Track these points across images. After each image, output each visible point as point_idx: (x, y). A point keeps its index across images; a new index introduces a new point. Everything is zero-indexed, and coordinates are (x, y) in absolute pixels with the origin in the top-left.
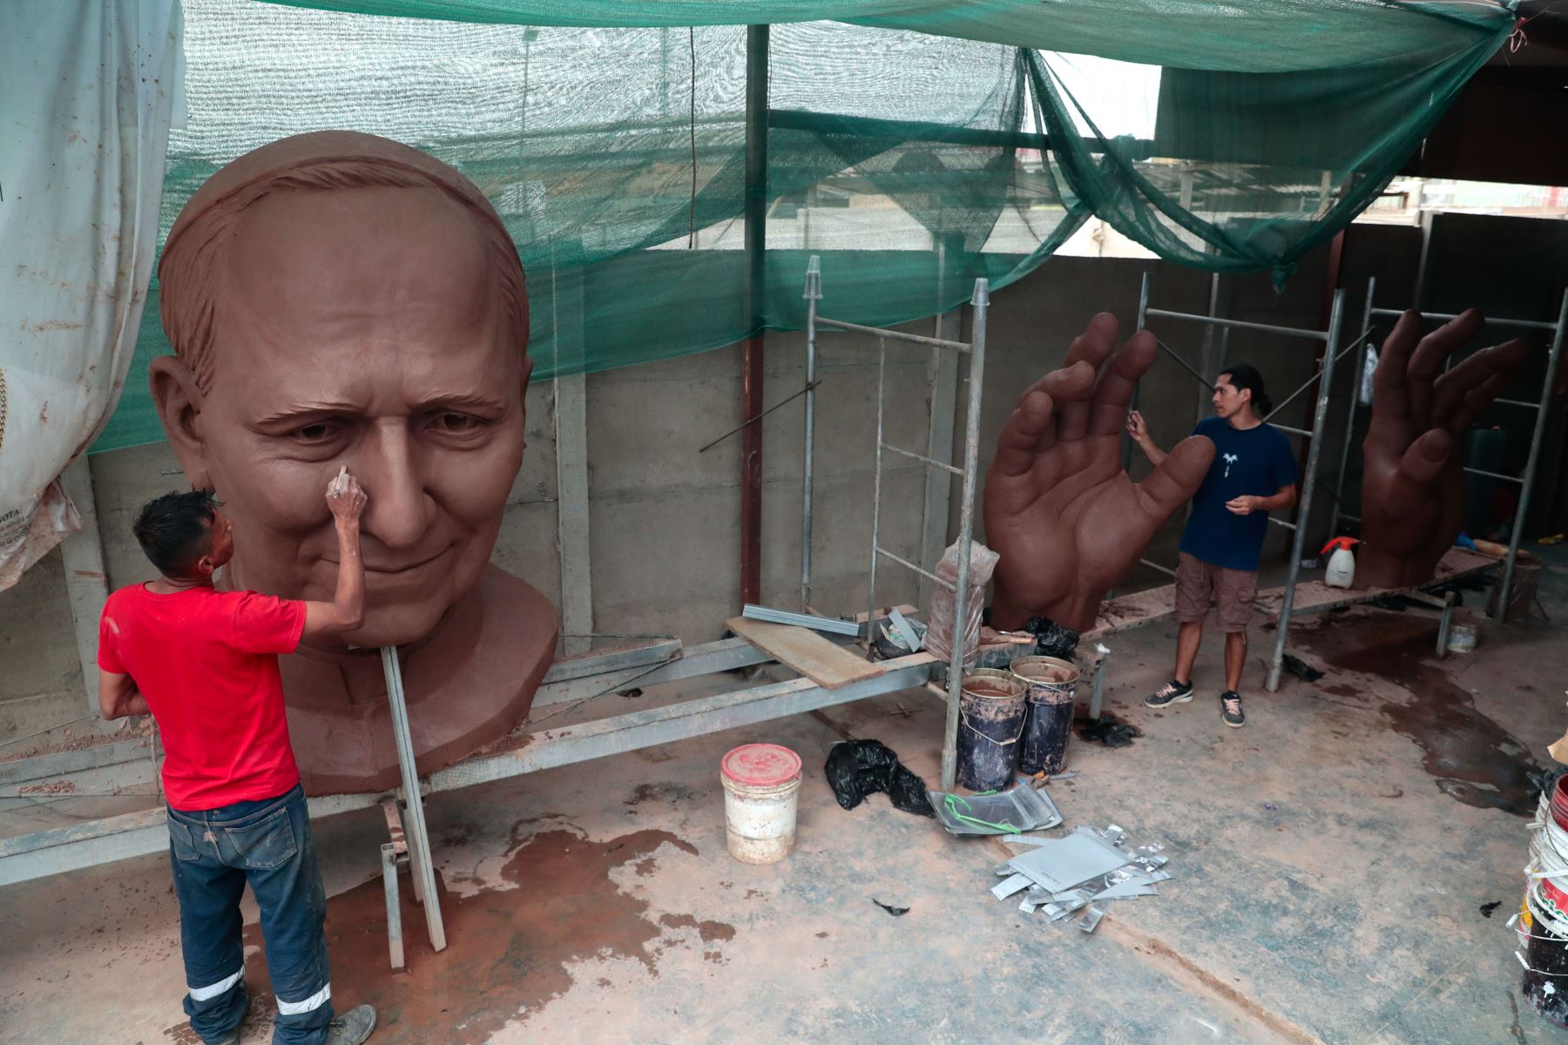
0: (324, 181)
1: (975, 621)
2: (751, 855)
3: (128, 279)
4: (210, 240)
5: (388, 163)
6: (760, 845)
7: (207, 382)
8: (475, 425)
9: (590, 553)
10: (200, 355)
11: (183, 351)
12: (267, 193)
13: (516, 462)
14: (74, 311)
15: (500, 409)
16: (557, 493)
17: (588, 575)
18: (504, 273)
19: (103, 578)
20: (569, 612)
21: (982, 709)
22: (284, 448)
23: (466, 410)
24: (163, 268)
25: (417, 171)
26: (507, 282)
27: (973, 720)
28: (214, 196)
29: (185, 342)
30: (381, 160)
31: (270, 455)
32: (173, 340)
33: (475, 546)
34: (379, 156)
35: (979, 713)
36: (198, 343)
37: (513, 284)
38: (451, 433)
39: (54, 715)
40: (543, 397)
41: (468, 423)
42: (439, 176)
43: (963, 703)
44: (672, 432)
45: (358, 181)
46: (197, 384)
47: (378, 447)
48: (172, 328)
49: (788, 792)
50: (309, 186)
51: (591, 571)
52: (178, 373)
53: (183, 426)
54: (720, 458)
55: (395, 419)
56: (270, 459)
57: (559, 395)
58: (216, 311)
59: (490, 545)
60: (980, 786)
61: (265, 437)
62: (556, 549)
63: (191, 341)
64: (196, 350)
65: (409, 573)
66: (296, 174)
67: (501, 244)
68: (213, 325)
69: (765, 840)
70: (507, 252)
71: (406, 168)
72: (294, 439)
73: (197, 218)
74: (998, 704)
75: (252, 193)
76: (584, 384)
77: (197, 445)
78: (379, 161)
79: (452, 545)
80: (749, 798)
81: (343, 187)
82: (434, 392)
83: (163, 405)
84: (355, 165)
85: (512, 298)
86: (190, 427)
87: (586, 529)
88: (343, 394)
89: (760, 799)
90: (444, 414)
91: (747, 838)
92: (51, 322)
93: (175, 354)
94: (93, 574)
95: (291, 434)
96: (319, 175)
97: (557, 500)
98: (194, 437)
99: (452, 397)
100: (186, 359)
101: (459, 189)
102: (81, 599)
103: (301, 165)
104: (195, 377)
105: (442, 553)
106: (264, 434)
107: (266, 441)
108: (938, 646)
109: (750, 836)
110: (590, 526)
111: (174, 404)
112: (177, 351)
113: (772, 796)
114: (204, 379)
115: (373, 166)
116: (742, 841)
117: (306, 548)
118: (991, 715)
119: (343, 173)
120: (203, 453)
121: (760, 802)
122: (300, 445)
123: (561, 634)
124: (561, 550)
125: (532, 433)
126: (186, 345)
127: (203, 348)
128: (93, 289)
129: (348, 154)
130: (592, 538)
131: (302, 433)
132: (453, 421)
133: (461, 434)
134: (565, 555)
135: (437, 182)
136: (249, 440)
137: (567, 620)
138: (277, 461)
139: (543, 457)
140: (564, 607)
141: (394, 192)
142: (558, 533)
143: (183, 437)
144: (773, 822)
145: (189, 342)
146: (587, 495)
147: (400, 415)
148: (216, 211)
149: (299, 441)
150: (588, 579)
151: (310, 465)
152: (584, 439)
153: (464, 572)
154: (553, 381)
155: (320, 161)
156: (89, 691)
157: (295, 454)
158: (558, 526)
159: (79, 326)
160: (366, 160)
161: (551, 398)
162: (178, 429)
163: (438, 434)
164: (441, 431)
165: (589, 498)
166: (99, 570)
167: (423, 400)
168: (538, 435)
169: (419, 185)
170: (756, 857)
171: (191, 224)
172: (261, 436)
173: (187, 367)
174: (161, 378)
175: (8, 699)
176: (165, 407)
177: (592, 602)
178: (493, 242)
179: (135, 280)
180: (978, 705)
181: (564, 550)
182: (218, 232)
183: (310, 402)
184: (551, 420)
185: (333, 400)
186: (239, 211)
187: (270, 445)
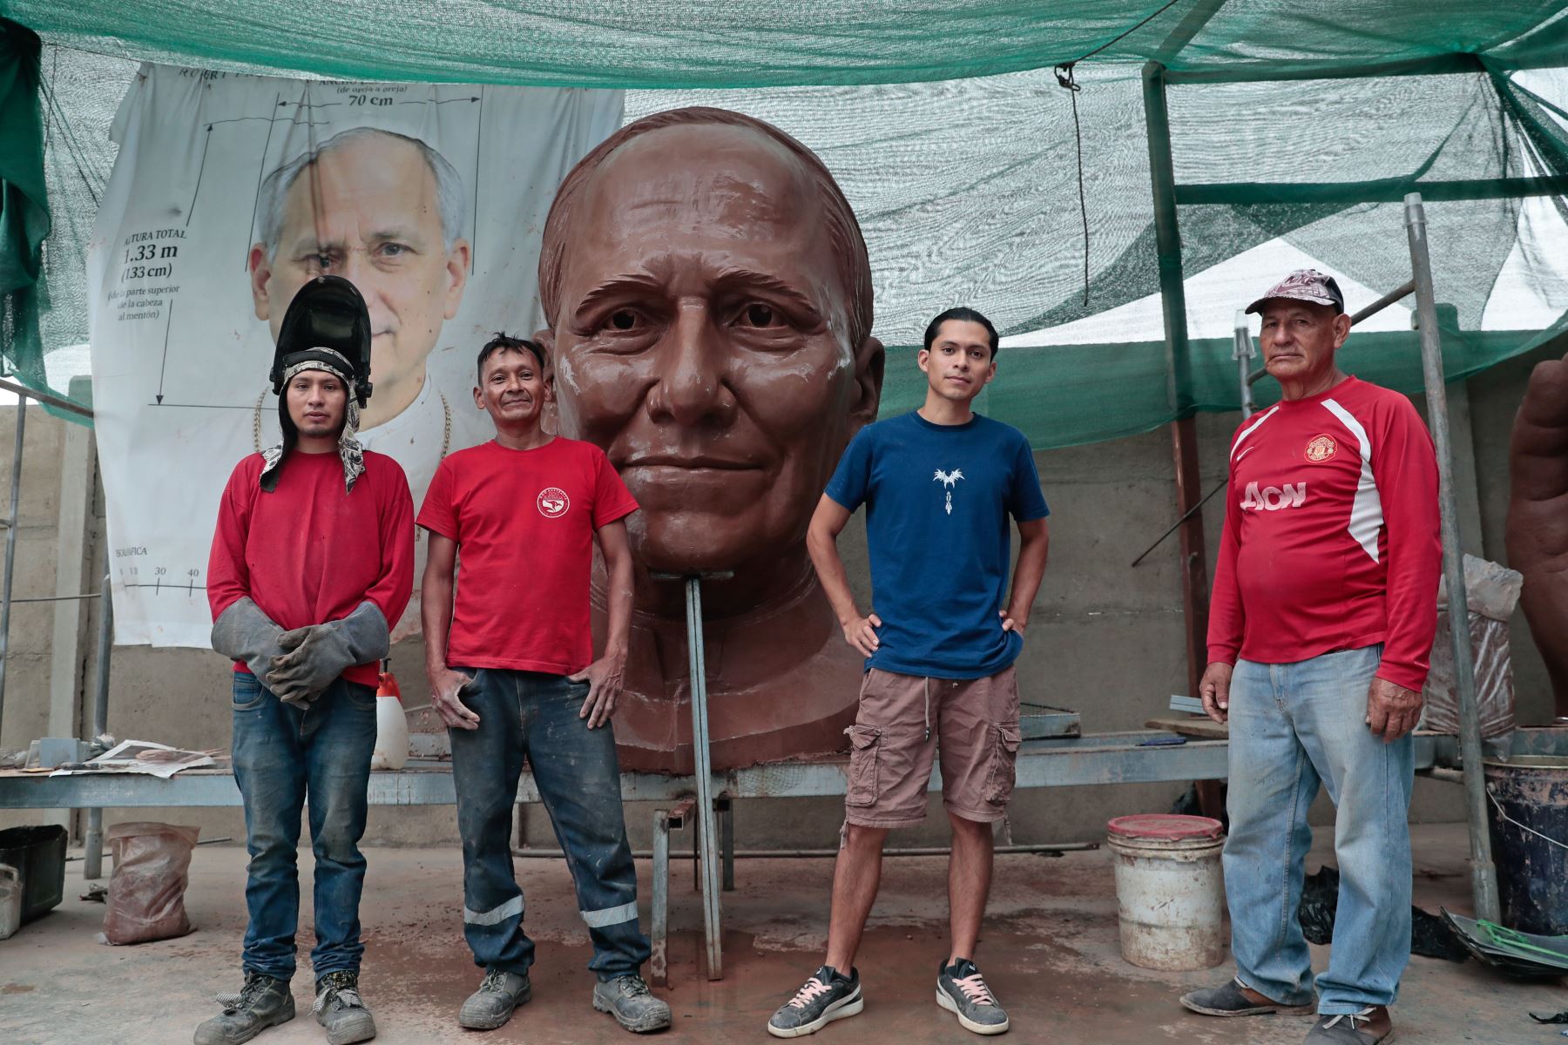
1: (1497, 671)
2: (1150, 954)
6: (1162, 936)
8: (782, 323)
12: (616, 146)
21: (1525, 789)
27: (1513, 809)
35: (1520, 795)
37: (838, 220)
38: (756, 329)
41: (774, 316)
43: (1491, 785)
44: (1097, 542)
49: (1198, 854)
54: (1158, 574)
58: (566, 247)
60: (1548, 926)
61: (586, 338)
68: (563, 262)
69: (1169, 928)
72: (606, 331)
74: (1551, 779)
80: (1142, 857)
82: (731, 266)
89: (1156, 858)
90: (747, 305)
91: (1143, 925)
99: (748, 273)
106: (585, 335)
108: (1445, 716)
109: (1146, 921)
113: (1173, 855)
116: (1135, 930)
118: (1544, 799)
121: (1156, 864)
127: (555, 287)
132: (758, 314)
133: (767, 330)
144: (1178, 900)
147: (701, 295)
149: (612, 333)
163: (743, 330)
164: (746, 328)
170: (1157, 956)
172: (581, 337)
180: (1517, 782)
183: (615, 276)
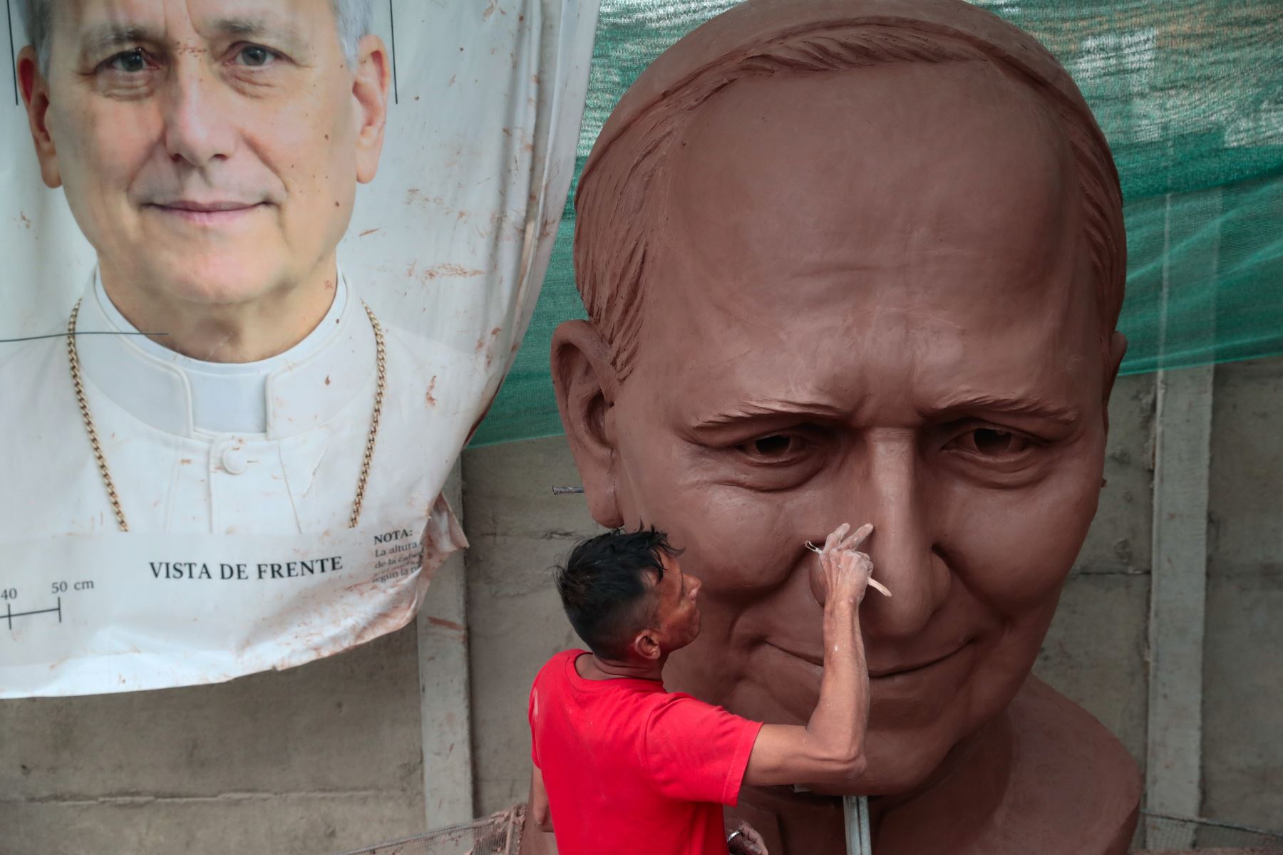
0: (816, 58)
3: (538, 204)
4: (649, 152)
5: (915, 25)
7: (628, 361)
8: (1022, 449)
9: (1204, 670)
10: (621, 322)
11: (599, 314)
12: (732, 81)
13: (1087, 509)
14: (473, 252)
15: (1067, 423)
16: (1150, 561)
17: (1196, 708)
18: (1089, 198)
19: (463, 632)
20: (1157, 770)
22: (727, 468)
23: (1011, 422)
24: (585, 191)
25: (958, 35)
26: (1092, 211)
28: (659, 88)
29: (602, 301)
30: (903, 21)
31: (706, 477)
32: (588, 297)
33: (1010, 644)
34: (903, 15)
36: (620, 304)
37: (1102, 214)
38: (983, 459)
39: (381, 822)
40: (1136, 397)
41: (1012, 443)
42: (994, 42)
45: (867, 57)
46: (614, 363)
47: (867, 476)
48: (587, 279)
50: (794, 67)
51: (1203, 702)
52: (588, 344)
53: (589, 424)
55: (894, 433)
56: (706, 482)
57: (1165, 395)
58: (649, 258)
59: (1034, 647)
61: (702, 449)
62: (1142, 656)
63: (611, 300)
64: (616, 315)
65: (898, 680)
66: (778, 51)
67: (1087, 149)
68: (643, 279)
70: (1093, 159)
71: (942, 31)
72: (742, 455)
73: (634, 121)
75: (710, 81)
76: (1210, 378)
77: (603, 452)
78: (901, 23)
79: (973, 640)
81: (842, 67)
82: (963, 391)
83: (565, 390)
84: (863, 31)
85: (1098, 237)
86: (598, 426)
87: (1198, 629)
88: (820, 390)
90: (975, 427)
92: (444, 266)
93: (587, 318)
94: (451, 625)
95: (739, 447)
96: (810, 50)
97: (1148, 572)
98: (602, 441)
99: (990, 400)
100: (602, 325)
101: (1024, 61)
102: (432, 658)
103: (784, 36)
104: (612, 352)
105: (956, 652)
106: (701, 445)
107: (702, 454)
110: (1207, 623)
111: (580, 390)
112: (591, 314)
114: (623, 356)
115: (890, 31)
117: (746, 624)
119: (844, 45)
120: (612, 465)
122: (752, 464)
123: (1142, 810)
124: (1150, 659)
125: (1113, 458)
126: (604, 307)
127: (626, 312)
128: (499, 220)
129: (853, 15)
130: (1209, 644)
131: (755, 446)
132: (989, 440)
133: (999, 460)
134: (1157, 669)
135: (990, 51)
136: (679, 452)
137: (1154, 782)
138: (716, 487)
139: (1129, 499)
140: (1149, 759)
141: (921, 71)
142: (1146, 629)
143: (588, 440)
145: (608, 302)
146: (1203, 569)
148: (661, 109)
149: (752, 459)
150: (1198, 716)
151: (762, 495)
152: (1205, 472)
153: (987, 687)
154: (1155, 374)
155: (812, 28)
156: (428, 795)
157: (742, 477)
158: (1147, 617)
159: (480, 272)
160: (882, 23)
161: (1149, 399)
162: (581, 427)
163: (963, 458)
164: (967, 454)
165: (1208, 575)
166: (459, 620)
167: (943, 405)
168: (1123, 460)
169: (962, 59)
171: (625, 129)
172: (694, 447)
173: (602, 337)
174: (566, 352)
175: (330, 791)
176: (567, 396)
177: (1203, 757)
178: (1075, 148)
179: (545, 205)
181: (1157, 660)
182: (660, 142)
183: (770, 401)
184: (1147, 437)
185: (805, 398)
186: (692, 108)
187: (709, 461)
